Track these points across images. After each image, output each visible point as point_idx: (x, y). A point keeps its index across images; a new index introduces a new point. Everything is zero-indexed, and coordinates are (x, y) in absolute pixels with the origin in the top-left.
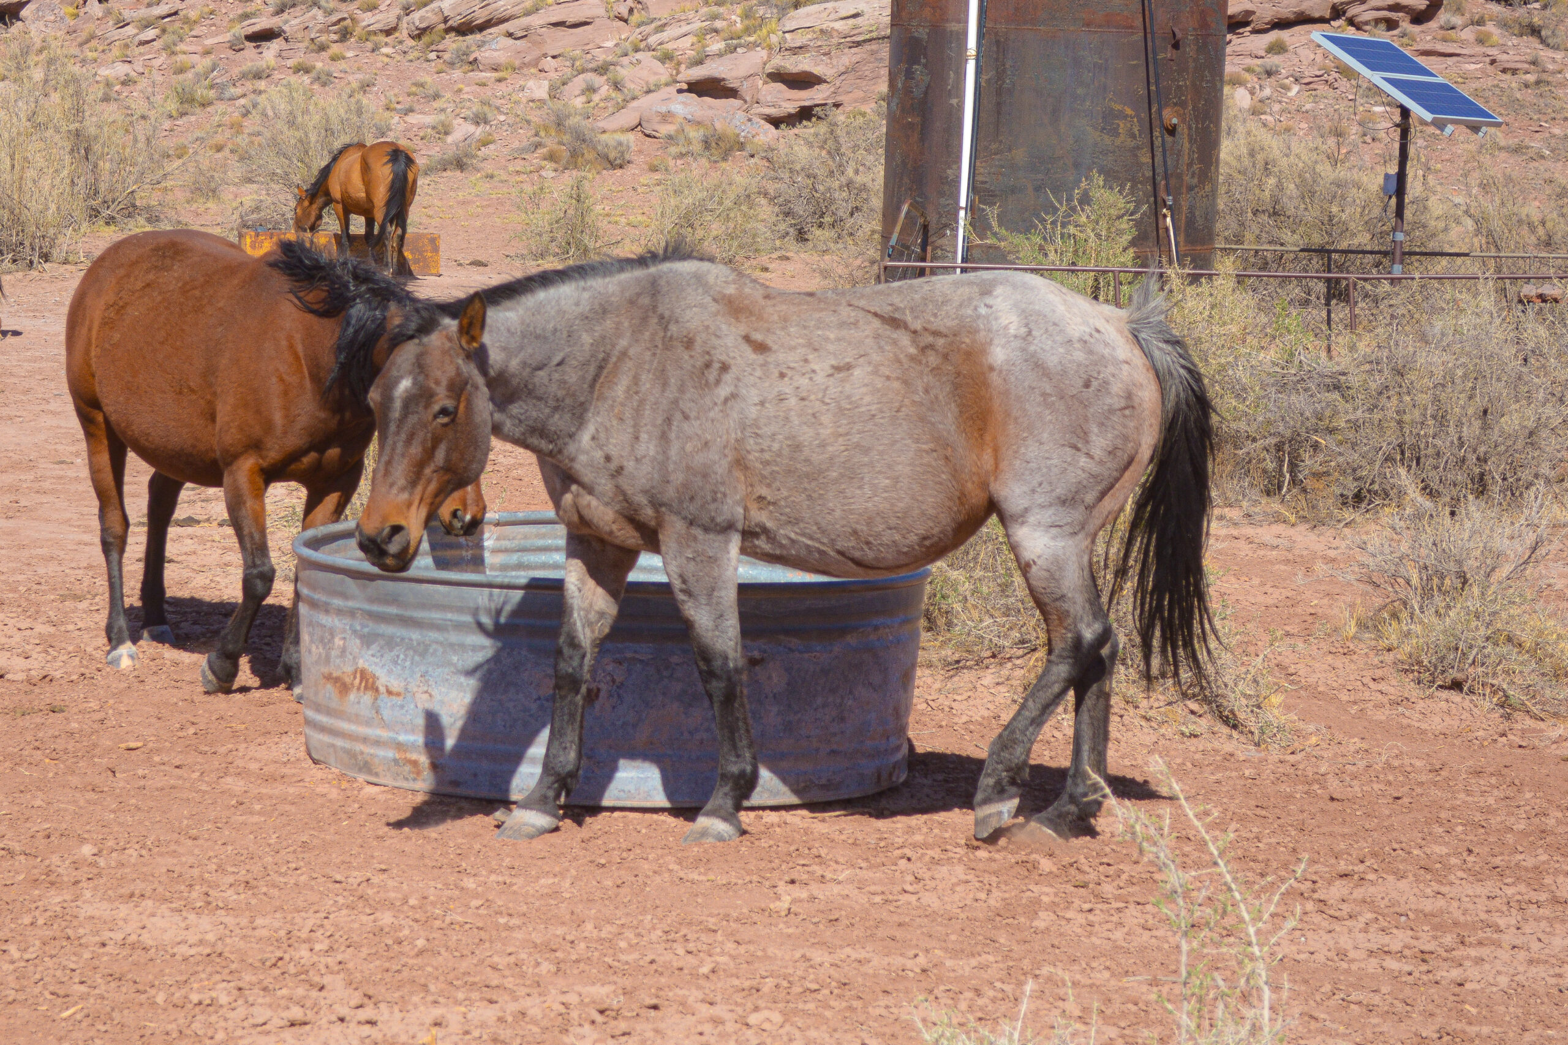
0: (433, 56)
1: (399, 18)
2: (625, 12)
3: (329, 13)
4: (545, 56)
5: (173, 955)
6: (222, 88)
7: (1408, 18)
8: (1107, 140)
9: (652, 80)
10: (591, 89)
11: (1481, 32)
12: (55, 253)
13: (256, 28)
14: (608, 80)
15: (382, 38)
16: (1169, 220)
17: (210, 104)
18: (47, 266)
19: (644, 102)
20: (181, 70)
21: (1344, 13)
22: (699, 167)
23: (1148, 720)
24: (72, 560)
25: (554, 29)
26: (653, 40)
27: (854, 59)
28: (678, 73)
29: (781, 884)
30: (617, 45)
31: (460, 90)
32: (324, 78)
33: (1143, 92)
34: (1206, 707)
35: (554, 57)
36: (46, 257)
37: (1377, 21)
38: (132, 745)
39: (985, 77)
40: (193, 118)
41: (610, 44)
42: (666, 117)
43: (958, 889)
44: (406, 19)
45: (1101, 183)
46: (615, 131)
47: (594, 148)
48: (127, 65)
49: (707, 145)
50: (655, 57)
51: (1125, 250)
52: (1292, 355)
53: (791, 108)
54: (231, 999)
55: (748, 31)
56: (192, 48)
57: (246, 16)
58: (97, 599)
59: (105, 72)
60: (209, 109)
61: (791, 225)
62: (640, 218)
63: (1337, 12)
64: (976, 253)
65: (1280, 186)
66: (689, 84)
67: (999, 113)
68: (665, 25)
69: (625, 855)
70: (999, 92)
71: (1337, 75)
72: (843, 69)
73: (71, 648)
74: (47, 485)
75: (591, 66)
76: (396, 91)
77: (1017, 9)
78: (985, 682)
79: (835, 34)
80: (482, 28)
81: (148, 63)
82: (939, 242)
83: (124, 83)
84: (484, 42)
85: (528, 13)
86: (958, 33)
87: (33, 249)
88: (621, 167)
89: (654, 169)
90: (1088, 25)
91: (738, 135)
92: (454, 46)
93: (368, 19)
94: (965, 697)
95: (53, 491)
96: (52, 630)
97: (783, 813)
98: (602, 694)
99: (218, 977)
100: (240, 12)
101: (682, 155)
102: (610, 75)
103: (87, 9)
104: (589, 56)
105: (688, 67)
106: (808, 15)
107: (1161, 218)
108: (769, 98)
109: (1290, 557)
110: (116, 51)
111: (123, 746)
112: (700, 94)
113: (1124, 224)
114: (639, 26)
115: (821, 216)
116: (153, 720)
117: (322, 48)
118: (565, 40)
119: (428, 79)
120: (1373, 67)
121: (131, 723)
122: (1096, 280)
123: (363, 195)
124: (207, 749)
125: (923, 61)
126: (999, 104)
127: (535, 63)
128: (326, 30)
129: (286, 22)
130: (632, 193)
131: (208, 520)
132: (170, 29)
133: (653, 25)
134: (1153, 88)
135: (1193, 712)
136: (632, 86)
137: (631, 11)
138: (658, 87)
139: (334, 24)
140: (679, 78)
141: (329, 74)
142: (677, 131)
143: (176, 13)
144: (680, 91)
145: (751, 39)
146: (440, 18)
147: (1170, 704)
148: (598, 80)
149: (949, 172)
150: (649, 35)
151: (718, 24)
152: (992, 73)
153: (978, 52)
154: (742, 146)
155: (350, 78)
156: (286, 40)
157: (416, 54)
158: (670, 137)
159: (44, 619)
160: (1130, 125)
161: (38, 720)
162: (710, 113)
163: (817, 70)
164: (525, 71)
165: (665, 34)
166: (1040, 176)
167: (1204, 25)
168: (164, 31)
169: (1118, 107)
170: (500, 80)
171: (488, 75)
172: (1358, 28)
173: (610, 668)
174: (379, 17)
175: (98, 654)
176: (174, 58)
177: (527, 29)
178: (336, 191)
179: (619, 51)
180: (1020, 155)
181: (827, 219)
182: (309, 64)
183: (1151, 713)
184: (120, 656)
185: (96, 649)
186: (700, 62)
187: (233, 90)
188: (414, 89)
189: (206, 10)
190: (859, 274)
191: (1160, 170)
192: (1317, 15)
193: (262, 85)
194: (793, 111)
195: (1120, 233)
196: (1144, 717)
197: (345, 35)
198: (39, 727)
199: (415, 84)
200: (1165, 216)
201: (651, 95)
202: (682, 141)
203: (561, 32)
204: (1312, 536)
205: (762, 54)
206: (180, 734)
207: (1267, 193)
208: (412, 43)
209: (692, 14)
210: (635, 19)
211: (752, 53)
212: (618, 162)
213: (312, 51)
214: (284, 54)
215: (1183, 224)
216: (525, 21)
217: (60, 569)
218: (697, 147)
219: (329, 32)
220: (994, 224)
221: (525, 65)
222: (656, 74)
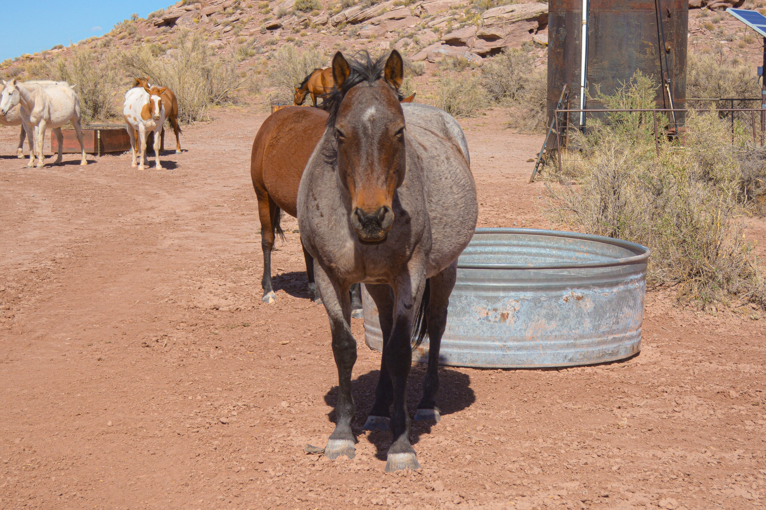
0: (342, 33)
1: (328, 18)
2: (418, 13)
3: (299, 17)
4: (387, 32)
5: (350, 470)
6: (258, 48)
7: (732, 5)
8: (642, 56)
9: (431, 40)
10: (407, 44)
11: (762, 10)
12: (198, 117)
13: (271, 24)
14: (413, 40)
15: (321, 27)
16: (668, 88)
17: (254, 55)
18: (195, 122)
19: (428, 49)
20: (241, 42)
21: (706, 4)
22: (452, 74)
23: (735, 313)
24: (234, 251)
25: (390, 21)
26: (430, 24)
27: (512, 29)
28: (441, 37)
29: (615, 409)
30: (416, 26)
31: (354, 46)
32: (299, 43)
33: (656, 35)
34: (760, 306)
35: (391, 32)
36: (194, 119)
37: (720, 7)
38: (285, 342)
39: (590, 32)
40: (247, 61)
41: (413, 26)
42: (438, 54)
43: (699, 408)
44: (330, 19)
45: (641, 74)
46: (417, 61)
47: (410, 68)
48: (220, 41)
49: (455, 65)
50: (431, 31)
51: (652, 102)
52: (744, 144)
53: (488, 49)
54: (393, 501)
55: (469, 19)
56: (246, 33)
57: (266, 20)
58: (250, 270)
59: (211, 44)
60: (253, 57)
61: (493, 96)
62: (430, 95)
63: (703, 4)
64: (588, 105)
65: (698, 74)
66: (446, 41)
67: (596, 47)
68: (435, 18)
69: (535, 395)
70: (596, 37)
71: (705, 29)
72: (508, 33)
73: (245, 294)
74: (215, 216)
75: (406, 35)
76: (328, 47)
77: (603, 3)
78: (659, 298)
79: (504, 19)
80: (361, 21)
81: (228, 40)
82: (573, 101)
83: (219, 48)
84: (362, 27)
85: (379, 15)
86: (578, 14)
87: (189, 116)
88: (421, 75)
89: (435, 75)
90: (633, 8)
91: (467, 61)
92: (351, 29)
93: (315, 19)
94: (651, 305)
95: (218, 219)
96: (234, 285)
97: (593, 367)
98: (510, 316)
99: (378, 485)
100: (264, 18)
101: (445, 70)
102: (414, 38)
103: (202, 19)
104: (405, 31)
105: (445, 34)
106: (493, 12)
107: (664, 88)
108: (478, 46)
109: (754, 231)
110: (215, 36)
111: (280, 343)
112: (451, 45)
113: (651, 91)
114: (424, 18)
115: (505, 92)
116: (291, 329)
117: (298, 31)
118: (395, 25)
119: (341, 42)
120: (753, 22)
121: (281, 331)
122: (641, 115)
123: (322, 89)
124: (319, 343)
125: (564, 26)
126: (596, 43)
127: (383, 35)
128: (299, 24)
129: (283, 21)
130: (426, 85)
131: (288, 230)
132: (236, 26)
133: (430, 18)
134: (660, 34)
135: (754, 308)
136: (423, 42)
137: (421, 12)
138: (433, 42)
139: (302, 22)
140: (442, 39)
141: (301, 42)
142: (443, 60)
143: (238, 20)
144: (443, 44)
145: (470, 22)
146: (344, 18)
147: (743, 305)
148: (409, 41)
149: (576, 71)
150: (428, 22)
151: (456, 17)
152: (593, 30)
153: (587, 22)
154: (469, 65)
155: (310, 43)
156: (283, 29)
157: (335, 33)
158: (440, 63)
159: (230, 280)
160: (651, 49)
161: (240, 331)
162: (455, 52)
163: (498, 34)
164: (379, 38)
165: (435, 21)
166: (614, 72)
167: (680, 7)
168: (234, 27)
169: (646, 42)
170: (370, 42)
171: (365, 40)
172: (712, 10)
173: (513, 304)
174: (320, 18)
175: (258, 297)
176: (238, 37)
177: (379, 21)
178: (311, 88)
179: (417, 29)
180: (606, 64)
181: (507, 93)
182: (293, 38)
183: (736, 310)
184: (269, 298)
185: (257, 294)
186: (449, 32)
187: (263, 49)
188: (335, 47)
189: (250, 18)
190: (525, 115)
191: (664, 68)
192: (695, 5)
193: (274, 47)
194: (488, 50)
195: (650, 94)
196: (733, 312)
197: (306, 26)
198: (240, 335)
199: (336, 45)
200: (666, 87)
201: (431, 46)
202: (445, 64)
203: (393, 22)
204: (760, 222)
205: (475, 28)
206: (305, 335)
207: (693, 77)
208: (333, 28)
209: (445, 13)
210: (422, 16)
211: (471, 28)
212: (420, 73)
213: (294, 33)
214: (282, 34)
215: (673, 90)
216: (379, 18)
217: (230, 255)
218: (451, 66)
219: (300, 25)
220: (599, 92)
221: (379, 35)
222: (432, 37)
